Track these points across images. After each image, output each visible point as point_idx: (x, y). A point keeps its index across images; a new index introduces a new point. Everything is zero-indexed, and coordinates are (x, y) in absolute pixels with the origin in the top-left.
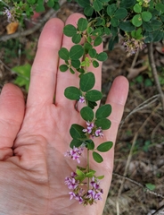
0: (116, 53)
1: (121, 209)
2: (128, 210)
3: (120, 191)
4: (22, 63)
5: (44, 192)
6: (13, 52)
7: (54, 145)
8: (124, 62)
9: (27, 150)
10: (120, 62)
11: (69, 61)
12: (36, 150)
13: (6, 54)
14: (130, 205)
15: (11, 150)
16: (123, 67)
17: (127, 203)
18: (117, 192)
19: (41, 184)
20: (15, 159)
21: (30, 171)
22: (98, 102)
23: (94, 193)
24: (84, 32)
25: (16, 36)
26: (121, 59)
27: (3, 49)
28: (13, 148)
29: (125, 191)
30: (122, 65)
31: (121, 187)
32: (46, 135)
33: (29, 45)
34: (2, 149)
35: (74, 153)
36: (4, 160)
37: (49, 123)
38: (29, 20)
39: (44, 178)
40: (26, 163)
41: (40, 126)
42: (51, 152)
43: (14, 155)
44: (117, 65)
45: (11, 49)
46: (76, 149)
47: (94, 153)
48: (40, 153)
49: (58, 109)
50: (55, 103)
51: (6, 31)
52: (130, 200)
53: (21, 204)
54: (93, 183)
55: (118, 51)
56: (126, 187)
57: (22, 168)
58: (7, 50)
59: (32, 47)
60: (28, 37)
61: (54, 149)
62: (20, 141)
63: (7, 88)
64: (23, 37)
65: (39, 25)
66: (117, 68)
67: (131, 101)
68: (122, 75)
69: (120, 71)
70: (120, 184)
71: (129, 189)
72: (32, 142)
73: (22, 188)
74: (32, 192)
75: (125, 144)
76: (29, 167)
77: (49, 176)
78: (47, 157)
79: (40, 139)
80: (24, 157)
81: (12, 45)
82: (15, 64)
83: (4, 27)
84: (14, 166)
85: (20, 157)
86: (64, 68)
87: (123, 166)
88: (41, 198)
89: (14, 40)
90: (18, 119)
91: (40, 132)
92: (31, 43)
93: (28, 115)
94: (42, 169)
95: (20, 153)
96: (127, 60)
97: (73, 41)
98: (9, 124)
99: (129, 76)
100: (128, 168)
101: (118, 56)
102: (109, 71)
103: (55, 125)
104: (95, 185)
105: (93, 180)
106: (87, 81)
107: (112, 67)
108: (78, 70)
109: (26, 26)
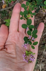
0: (40, 15)
1: (41, 68)
2: (44, 68)
3: (41, 62)
4: (8, 18)
5: (15, 60)
6: (5, 15)
7: (18, 45)
8: (42, 18)
9: (9, 47)
10: (41, 18)
11: (23, 16)
12: (12, 46)
13: (2, 15)
14: (45, 66)
15: (4, 47)
16: (42, 20)
17: (43, 66)
18: (40, 62)
19: (14, 58)
20: (5, 50)
21: (10, 53)
22: (33, 29)
23: (32, 59)
24: (28, 6)
25: (5, 9)
26: (41, 17)
27: (1, 14)
28: (4, 46)
29: (43, 61)
30: (42, 19)
31: (42, 60)
32: (15, 42)
33: (10, 12)
34: (1, 46)
35: (25, 45)
36: (1, 50)
37: (16, 38)
38: (10, 4)
39: (15, 56)
40: (9, 51)
41: (13, 39)
42: (17, 47)
43: (5, 48)
44: (40, 19)
45: (4, 14)
46: (25, 44)
47: (32, 46)
48: (13, 48)
49: (19, 33)
50: (18, 31)
51: (2, 8)
52: (45, 65)
53: (7, 64)
54: (31, 55)
55: (40, 14)
56: (43, 60)
57: (7, 53)
58: (2, 14)
59: (11, 13)
60: (10, 9)
61: (18, 46)
62: (7, 44)
63: (2, 26)
64: (8, 9)
65: (13, 5)
66: (40, 20)
67: (45, 31)
68: (42, 22)
69: (41, 21)
70: (41, 59)
71: (44, 61)
72: (10, 44)
73: (7, 59)
74: (11, 61)
75: (43, 46)
76: (10, 52)
77: (16, 55)
78: (15, 49)
79: (13, 43)
80: (8, 49)
81: (4, 12)
82: (5, 19)
83: (1, 6)
84: (5, 52)
85: (7, 49)
86: (22, 18)
87: (42, 53)
88: (14, 62)
89: (5, 11)
90: (6, 36)
91: (13, 41)
92: (11, 12)
93: (9, 35)
94: (14, 53)
95: (6, 48)
96: (43, 17)
97: (25, 9)
98: (3, 38)
99: (44, 22)
100: (44, 54)
101: (40, 16)
102: (37, 21)
103: (18, 38)
104: (32, 56)
105: (31, 54)
106: (29, 22)
107: (38, 20)
108: (26, 19)
109: (9, 6)
